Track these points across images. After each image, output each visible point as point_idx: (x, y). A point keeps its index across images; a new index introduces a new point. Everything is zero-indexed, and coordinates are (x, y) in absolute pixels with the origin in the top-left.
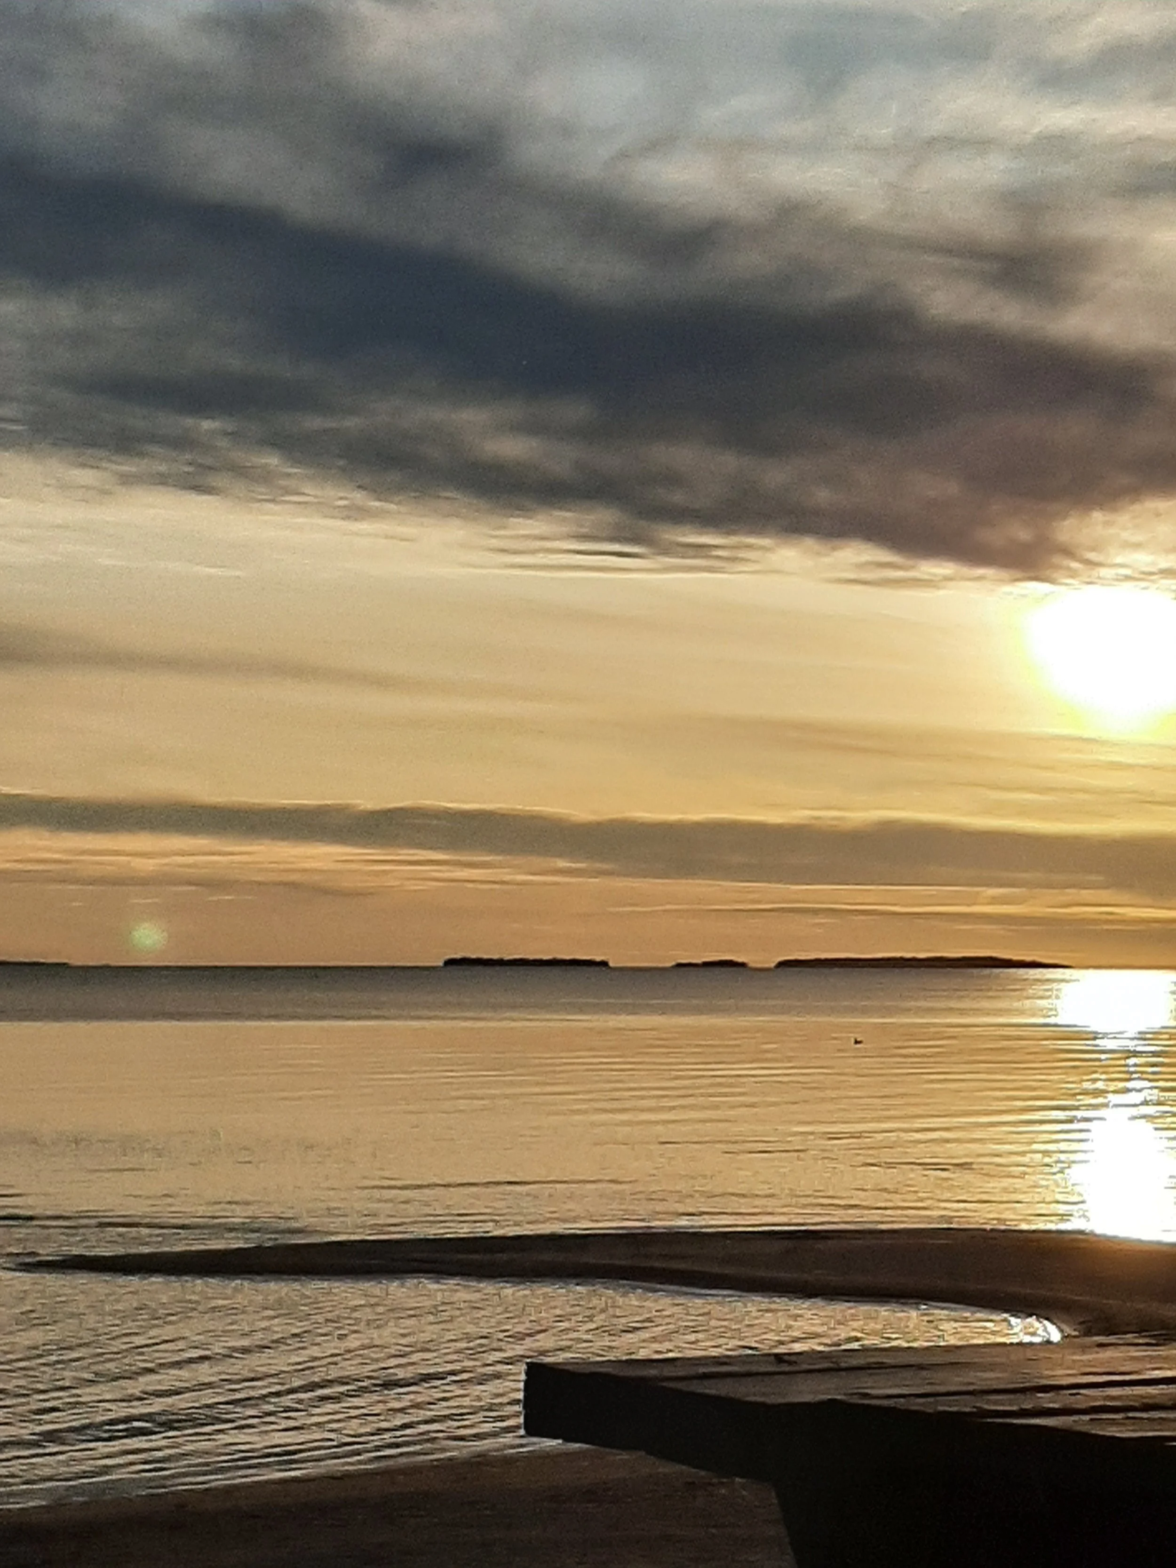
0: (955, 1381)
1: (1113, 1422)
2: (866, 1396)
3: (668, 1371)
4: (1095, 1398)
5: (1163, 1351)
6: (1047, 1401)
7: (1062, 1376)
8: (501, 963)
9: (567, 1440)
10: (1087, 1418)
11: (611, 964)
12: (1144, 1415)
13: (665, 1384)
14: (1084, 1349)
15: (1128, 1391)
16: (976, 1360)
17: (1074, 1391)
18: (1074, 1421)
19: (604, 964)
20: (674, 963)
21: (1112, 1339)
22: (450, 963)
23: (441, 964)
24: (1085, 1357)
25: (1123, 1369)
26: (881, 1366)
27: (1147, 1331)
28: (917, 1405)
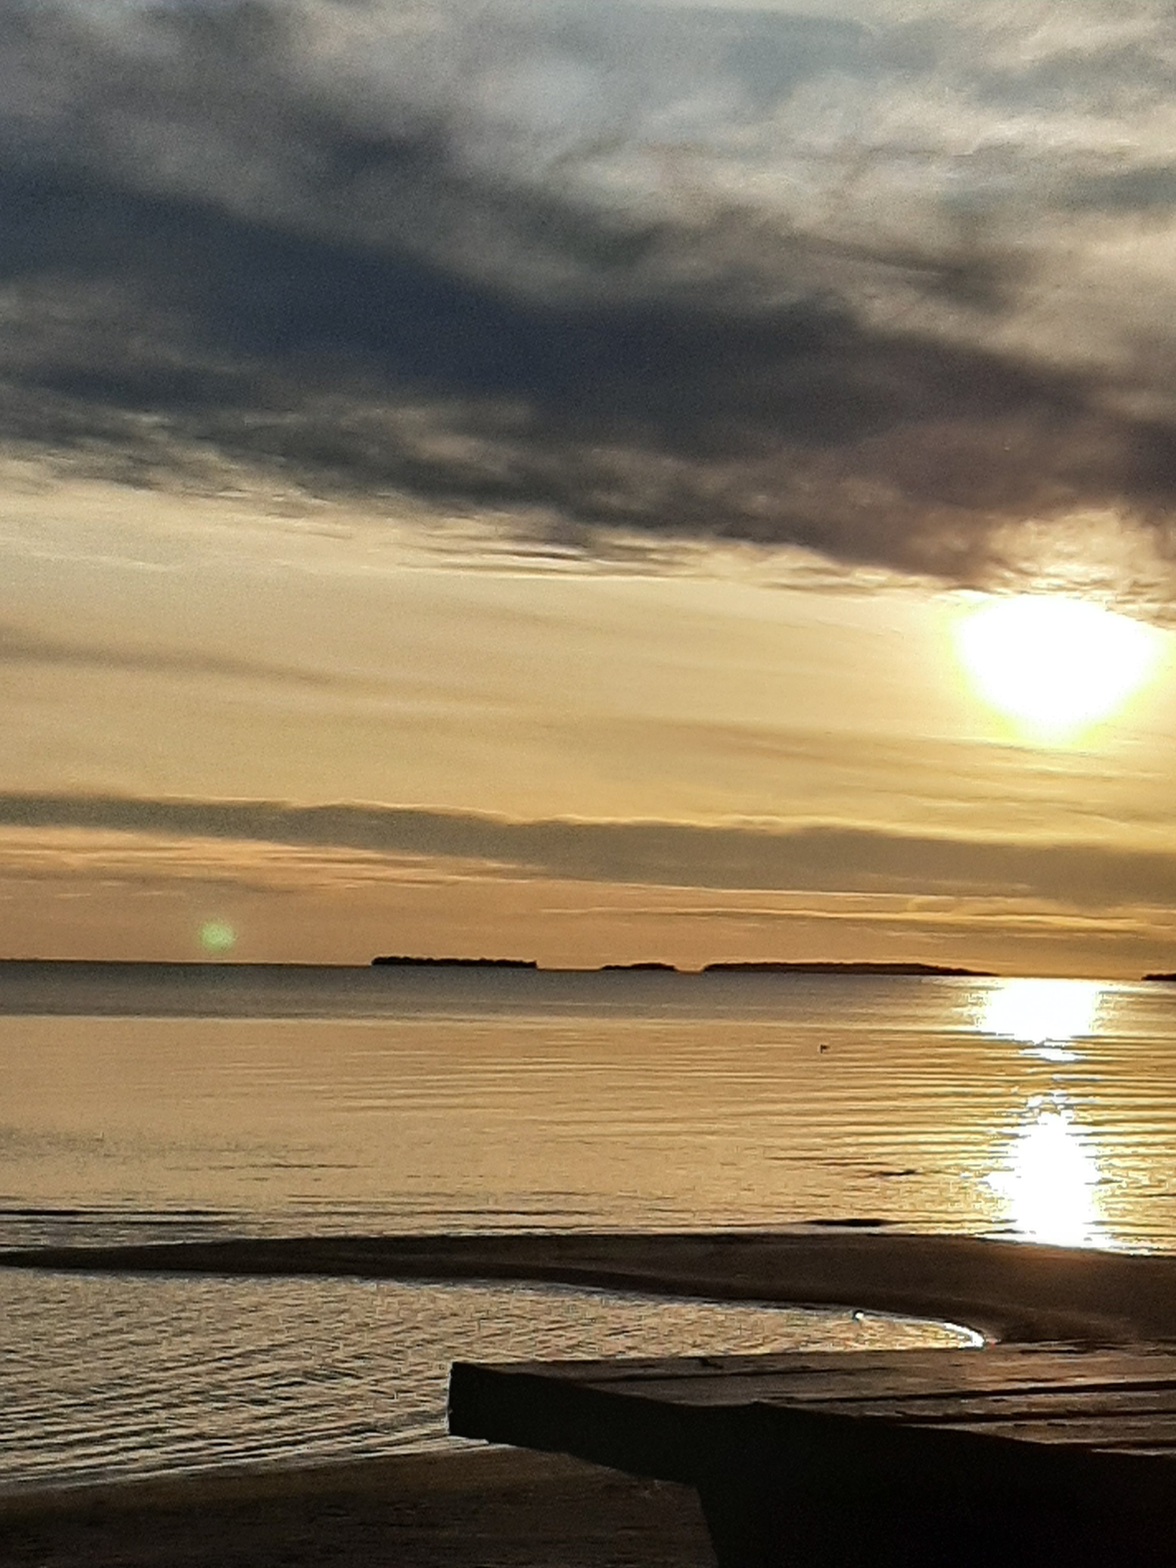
0: (881, 1386)
1: (1036, 1429)
2: (790, 1400)
3: (595, 1372)
4: (1018, 1405)
5: (1087, 1359)
6: (971, 1406)
7: (984, 1382)
8: (430, 962)
9: (492, 1441)
10: (1010, 1424)
11: (540, 965)
12: (1066, 1422)
13: (592, 1386)
14: (1007, 1356)
15: (1052, 1398)
16: (898, 1365)
17: (998, 1398)
18: (1000, 1427)
19: (533, 965)
20: (604, 965)
21: (1035, 1346)
22: (379, 962)
23: (370, 964)
24: (1009, 1364)
25: (1044, 1376)
26: (805, 1370)
27: (1071, 1338)
28: (842, 1410)
